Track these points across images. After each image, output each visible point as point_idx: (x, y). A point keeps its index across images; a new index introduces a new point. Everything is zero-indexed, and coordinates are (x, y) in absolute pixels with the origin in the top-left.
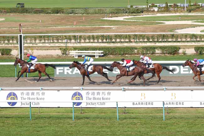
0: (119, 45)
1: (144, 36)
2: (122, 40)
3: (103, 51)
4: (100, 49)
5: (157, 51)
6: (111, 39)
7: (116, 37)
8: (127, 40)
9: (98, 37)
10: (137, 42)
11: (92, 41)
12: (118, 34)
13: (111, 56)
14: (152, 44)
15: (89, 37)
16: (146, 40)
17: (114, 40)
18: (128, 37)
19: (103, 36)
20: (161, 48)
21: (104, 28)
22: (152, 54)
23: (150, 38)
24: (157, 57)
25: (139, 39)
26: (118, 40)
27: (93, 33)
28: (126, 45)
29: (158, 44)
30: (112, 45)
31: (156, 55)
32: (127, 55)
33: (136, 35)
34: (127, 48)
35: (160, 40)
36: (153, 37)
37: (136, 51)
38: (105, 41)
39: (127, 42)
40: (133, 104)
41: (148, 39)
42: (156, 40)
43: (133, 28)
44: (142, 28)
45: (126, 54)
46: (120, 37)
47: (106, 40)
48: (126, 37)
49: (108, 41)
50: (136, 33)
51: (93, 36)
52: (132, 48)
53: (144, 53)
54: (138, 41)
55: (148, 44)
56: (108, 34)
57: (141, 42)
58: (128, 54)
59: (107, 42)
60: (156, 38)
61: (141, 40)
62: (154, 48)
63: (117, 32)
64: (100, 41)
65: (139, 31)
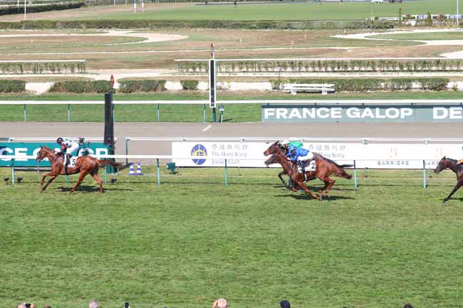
0: (357, 75)
1: (396, 62)
2: (363, 69)
3: (333, 85)
4: (329, 81)
5: (415, 85)
6: (346, 66)
7: (354, 63)
8: (370, 69)
9: (326, 64)
10: (384, 71)
11: (317, 69)
12: (357, 59)
13: (346, 92)
14: (407, 75)
15: (313, 64)
16: (398, 69)
17: (350, 69)
18: (371, 64)
19: (333, 62)
20: (420, 80)
21: (336, 50)
22: (407, 89)
23: (404, 66)
24: (415, 93)
25: (388, 67)
26: (356, 69)
27: (319, 57)
28: (367, 75)
29: (416, 75)
30: (347, 75)
31: (413, 90)
32: (369, 91)
33: (382, 62)
34: (370, 80)
35: (419, 69)
36: (408, 64)
37: (383, 84)
38: (336, 69)
39: (369, 71)
40: (379, 164)
41: (401, 67)
42: (413, 68)
43: (378, 50)
44: (392, 50)
45: (368, 89)
46: (360, 63)
47: (339, 68)
48: (368, 64)
49: (341, 69)
50: (383, 58)
51: (319, 62)
52: (377, 81)
53: (396, 87)
54: (386, 69)
55: (402, 75)
56: (341, 59)
57: (390, 71)
58: (371, 89)
59: (340, 71)
60: (413, 65)
61: (391, 69)
62: (410, 80)
63: (355, 57)
64: (329, 69)
65: (388, 55)
